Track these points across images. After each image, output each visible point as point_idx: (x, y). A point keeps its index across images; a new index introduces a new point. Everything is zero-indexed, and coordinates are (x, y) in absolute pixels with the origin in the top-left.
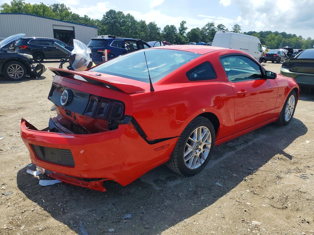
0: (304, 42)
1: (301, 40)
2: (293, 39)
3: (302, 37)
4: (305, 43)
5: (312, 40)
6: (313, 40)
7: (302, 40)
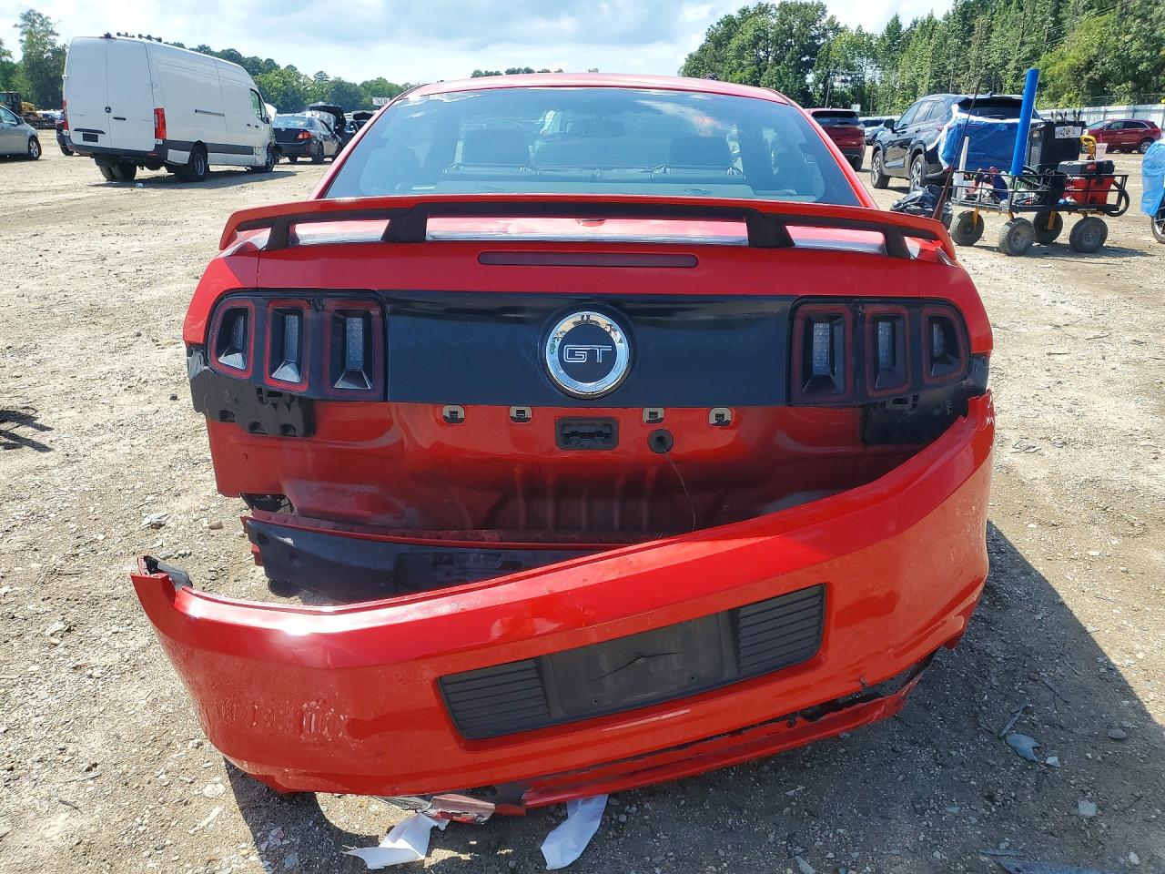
0: (309, 89)
1: (297, 80)
2: (271, 76)
3: (299, 70)
4: (312, 90)
5: (330, 80)
6: (333, 82)
7: (301, 81)
